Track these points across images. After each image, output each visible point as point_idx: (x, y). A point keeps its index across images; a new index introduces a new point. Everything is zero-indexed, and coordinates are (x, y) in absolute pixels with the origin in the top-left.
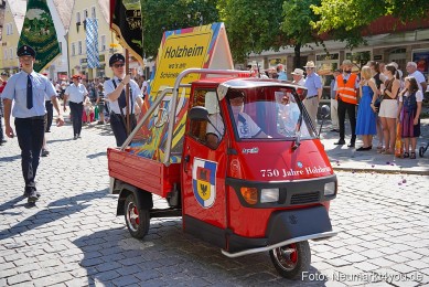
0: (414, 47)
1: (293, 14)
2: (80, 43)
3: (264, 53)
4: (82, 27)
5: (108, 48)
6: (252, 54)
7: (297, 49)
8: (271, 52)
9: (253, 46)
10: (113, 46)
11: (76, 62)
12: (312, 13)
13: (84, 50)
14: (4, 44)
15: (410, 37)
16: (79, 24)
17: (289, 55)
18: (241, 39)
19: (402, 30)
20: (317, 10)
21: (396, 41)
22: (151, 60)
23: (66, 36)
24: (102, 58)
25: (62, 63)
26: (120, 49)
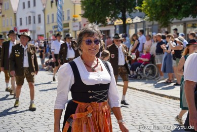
2: (53, 15)
3: (184, 19)
4: (54, 4)
5: (71, 18)
6: (175, 20)
8: (190, 18)
9: (176, 15)
10: (75, 17)
11: (50, 28)
13: (55, 20)
14: (3, 16)
16: (52, 2)
18: (168, 9)
22: (100, 26)
23: (44, 11)
24: (67, 25)
25: (41, 29)
26: (80, 19)
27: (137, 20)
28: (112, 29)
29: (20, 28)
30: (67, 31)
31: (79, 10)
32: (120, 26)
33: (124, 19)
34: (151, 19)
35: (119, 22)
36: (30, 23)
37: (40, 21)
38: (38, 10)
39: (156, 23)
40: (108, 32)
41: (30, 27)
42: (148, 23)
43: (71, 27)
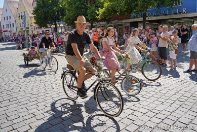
0: (125, 24)
1: (90, 13)
2: (20, 23)
4: (20, 18)
5: (30, 24)
7: (92, 24)
11: (19, 29)
12: (96, 13)
13: (22, 25)
15: (124, 21)
17: (89, 26)
19: (122, 19)
20: (98, 13)
21: (120, 22)
22: (45, 28)
23: (15, 21)
24: (28, 28)
25: (14, 30)
26: (34, 25)
27: (61, 25)
28: (50, 29)
29: (3, 30)
30: (28, 31)
31: (33, 21)
32: (54, 28)
33: (56, 25)
34: (68, 25)
35: (53, 26)
36: (8, 27)
37: (13, 26)
38: (12, 21)
39: (70, 27)
40: (48, 31)
41: (9, 29)
42: (66, 27)
43: (30, 29)
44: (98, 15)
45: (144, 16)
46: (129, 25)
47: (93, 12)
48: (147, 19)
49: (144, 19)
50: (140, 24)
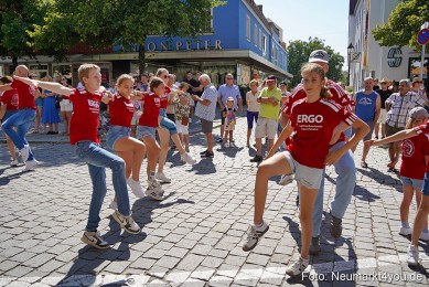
44: (31, 40)
45: (142, 50)
46: (109, 67)
47: (17, 31)
48: (147, 55)
49: (142, 56)
50: (132, 66)
